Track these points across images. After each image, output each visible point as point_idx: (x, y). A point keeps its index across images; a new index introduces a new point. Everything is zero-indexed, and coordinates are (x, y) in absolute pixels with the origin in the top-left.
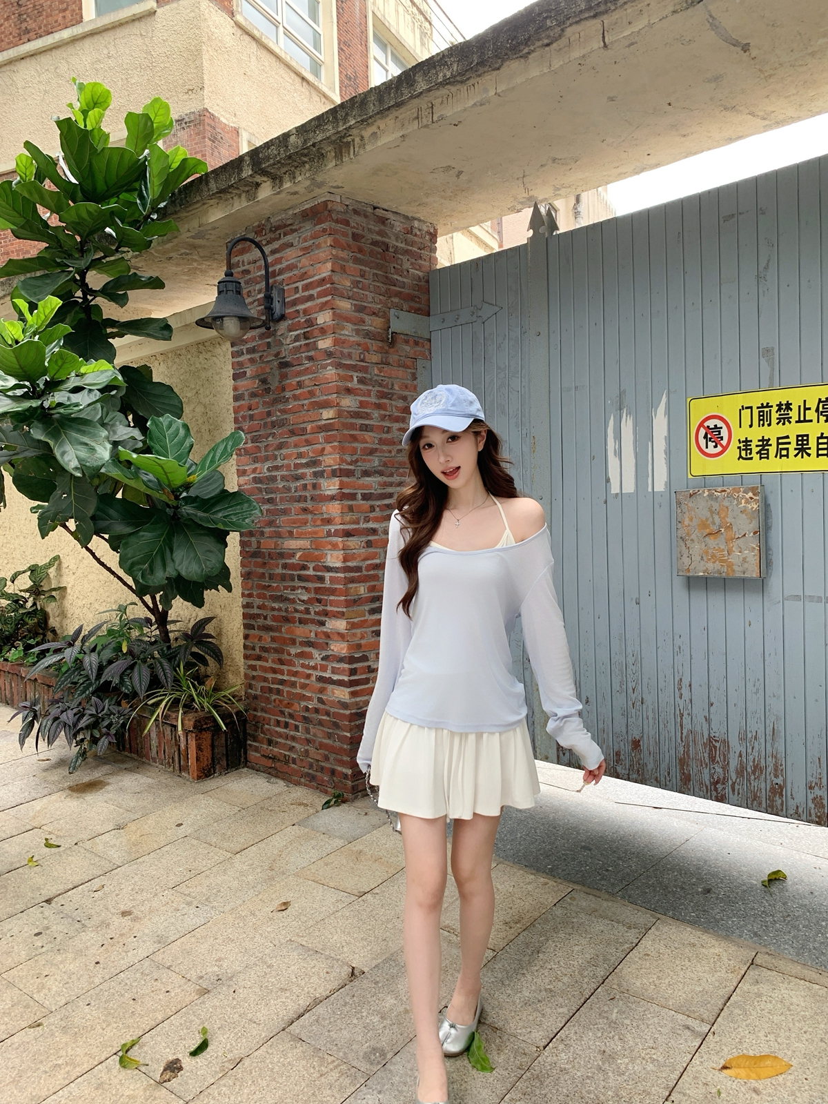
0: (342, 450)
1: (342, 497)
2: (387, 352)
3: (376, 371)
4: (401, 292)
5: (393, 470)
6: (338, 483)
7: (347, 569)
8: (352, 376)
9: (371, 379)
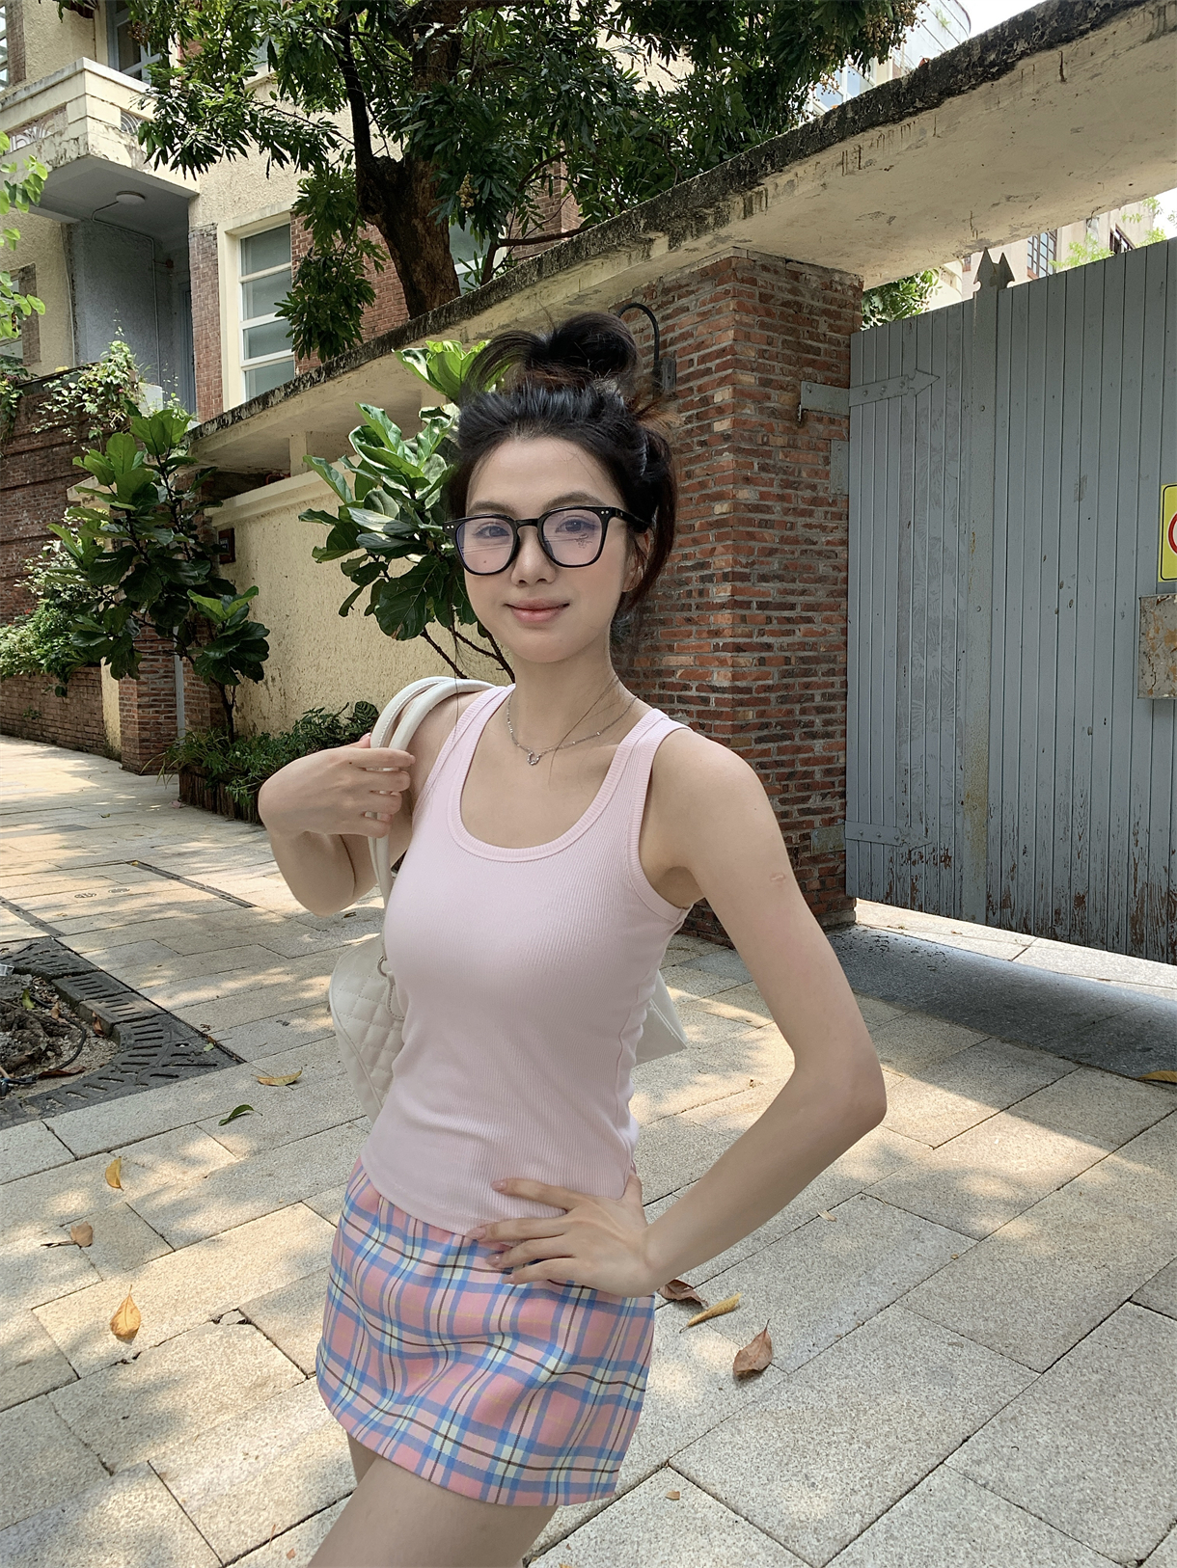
0: (737, 550)
1: (733, 604)
2: (795, 433)
3: (781, 456)
4: (814, 361)
5: (796, 575)
6: (729, 588)
7: (735, 690)
8: (752, 464)
9: (774, 466)
